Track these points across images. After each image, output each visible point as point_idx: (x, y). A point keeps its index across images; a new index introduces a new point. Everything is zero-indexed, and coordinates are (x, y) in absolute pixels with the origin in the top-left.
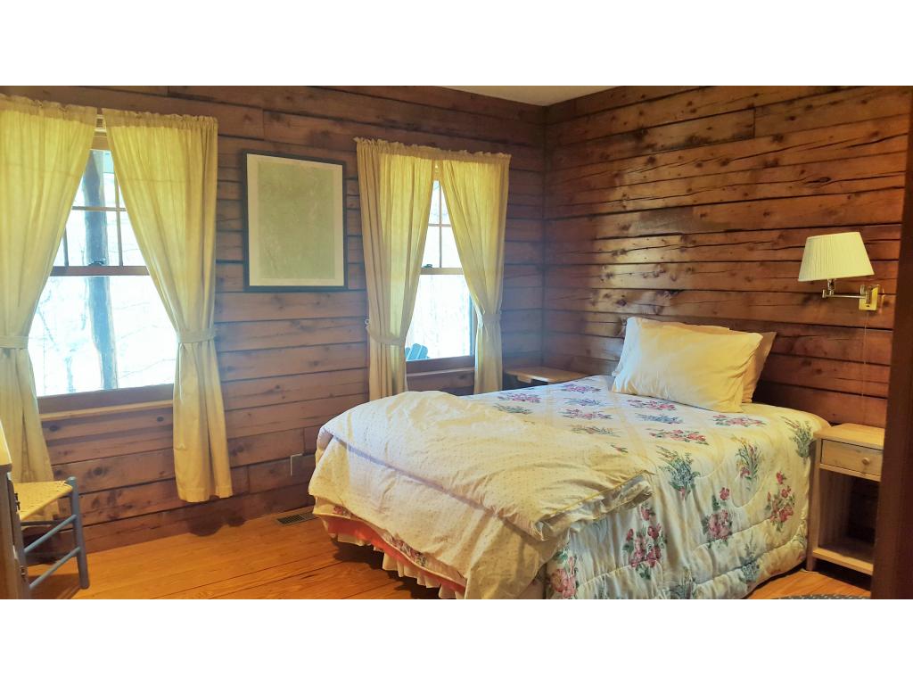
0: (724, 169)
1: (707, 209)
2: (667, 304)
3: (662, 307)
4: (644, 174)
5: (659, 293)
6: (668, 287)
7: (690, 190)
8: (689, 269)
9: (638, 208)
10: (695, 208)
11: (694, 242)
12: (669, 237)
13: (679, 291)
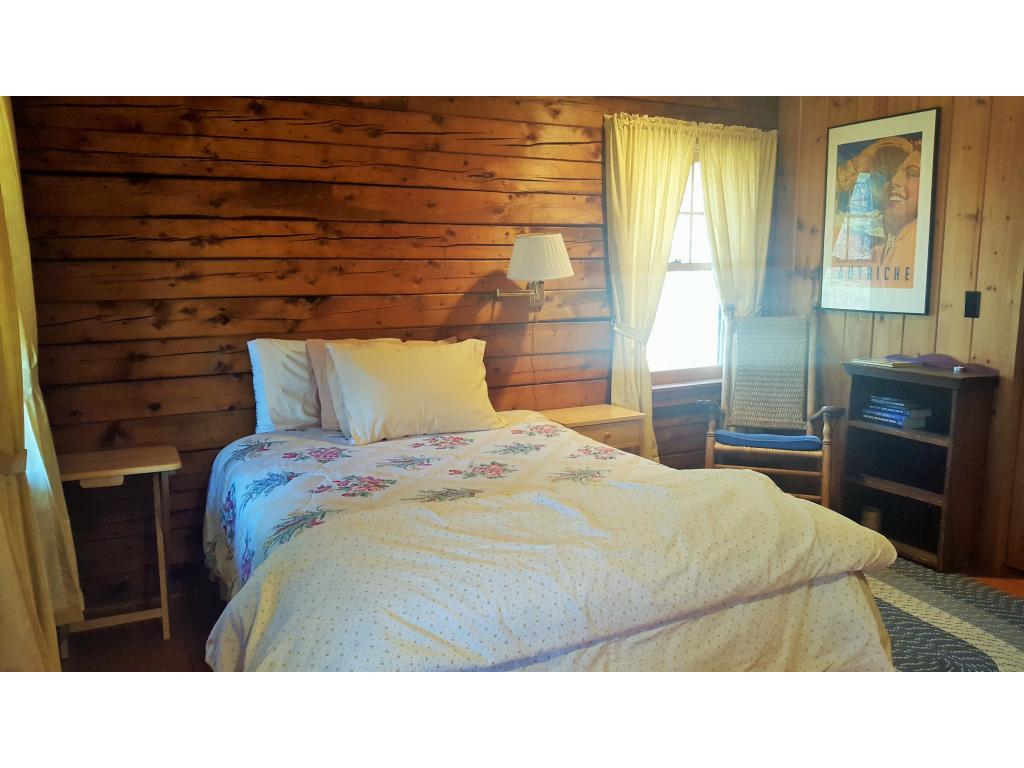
0: (372, 141)
1: (355, 191)
2: (305, 315)
3: (298, 321)
4: (243, 125)
5: (287, 301)
6: (305, 293)
7: (325, 161)
8: (335, 268)
9: (237, 175)
10: (335, 186)
11: (339, 232)
12: (297, 223)
13: (324, 298)
